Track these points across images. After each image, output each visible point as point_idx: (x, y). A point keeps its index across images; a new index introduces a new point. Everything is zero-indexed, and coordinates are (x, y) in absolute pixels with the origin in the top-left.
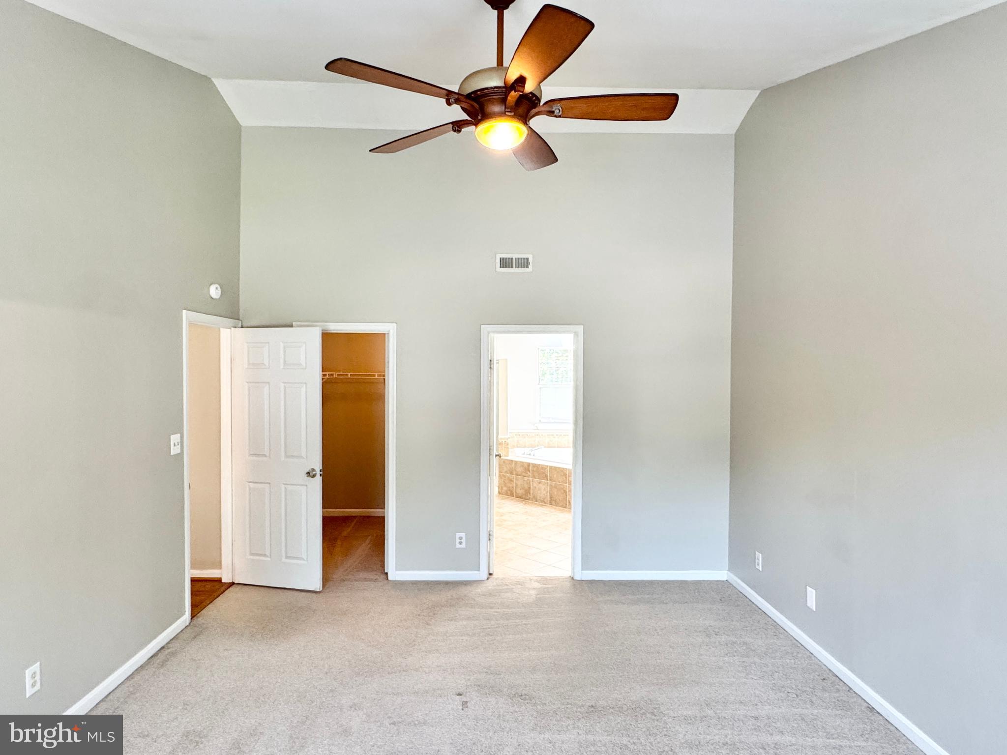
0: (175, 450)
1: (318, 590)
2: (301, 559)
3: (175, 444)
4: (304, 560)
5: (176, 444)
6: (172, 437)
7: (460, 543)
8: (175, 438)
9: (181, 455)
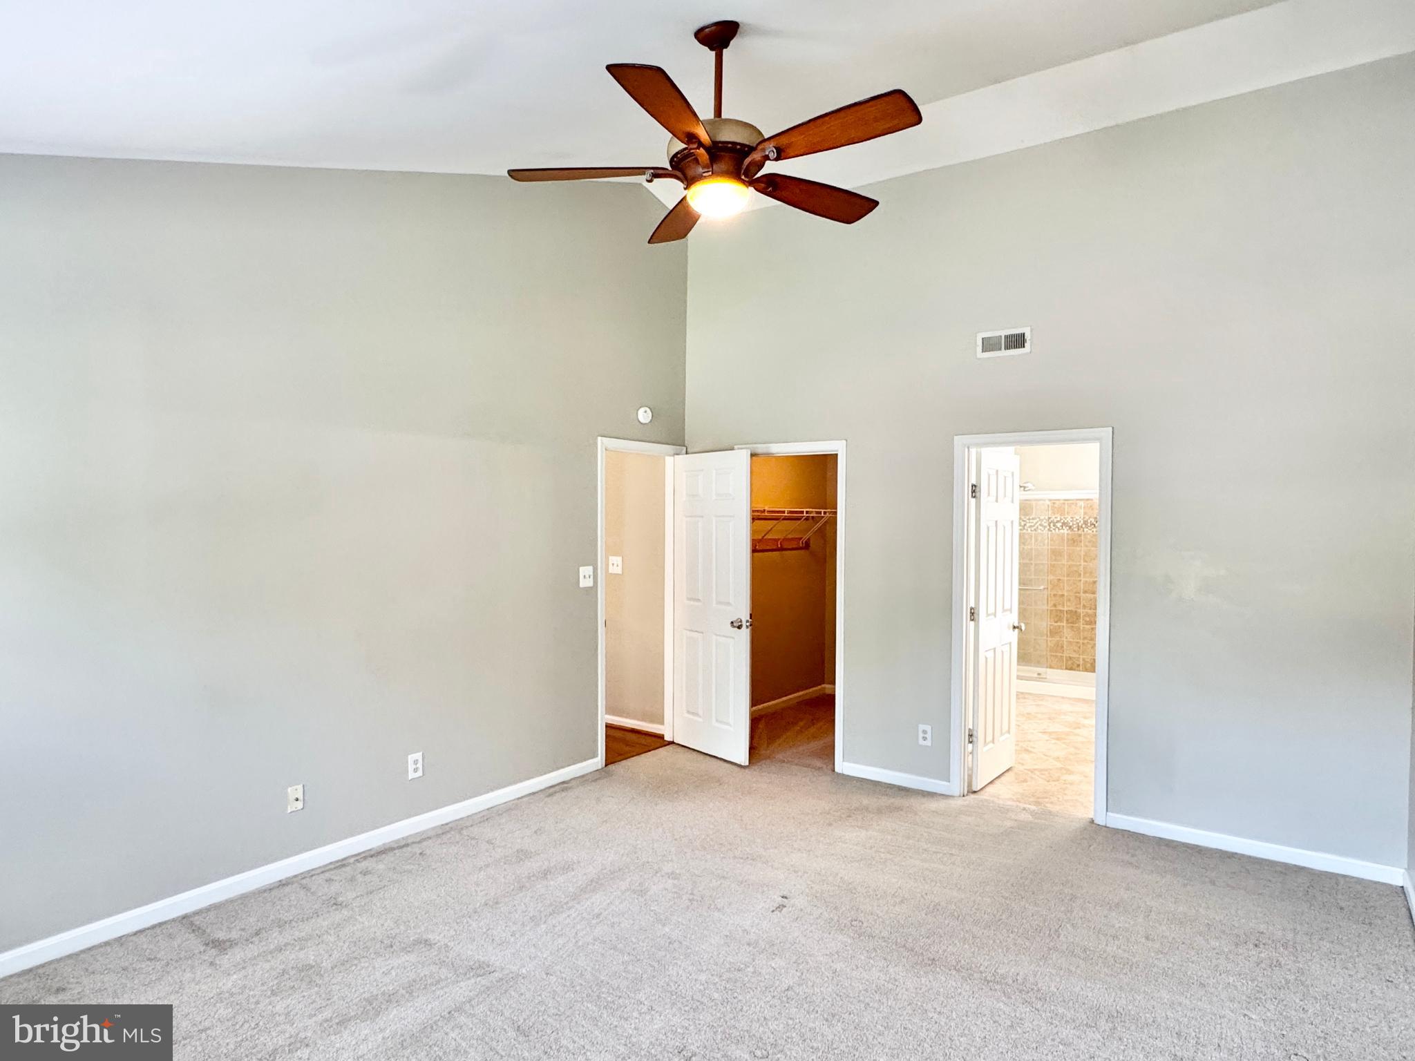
0: (585, 583)
1: (743, 764)
2: (728, 724)
3: (585, 576)
4: (730, 725)
5: (587, 576)
6: (581, 569)
7: (925, 739)
8: (586, 571)
9: (592, 590)
